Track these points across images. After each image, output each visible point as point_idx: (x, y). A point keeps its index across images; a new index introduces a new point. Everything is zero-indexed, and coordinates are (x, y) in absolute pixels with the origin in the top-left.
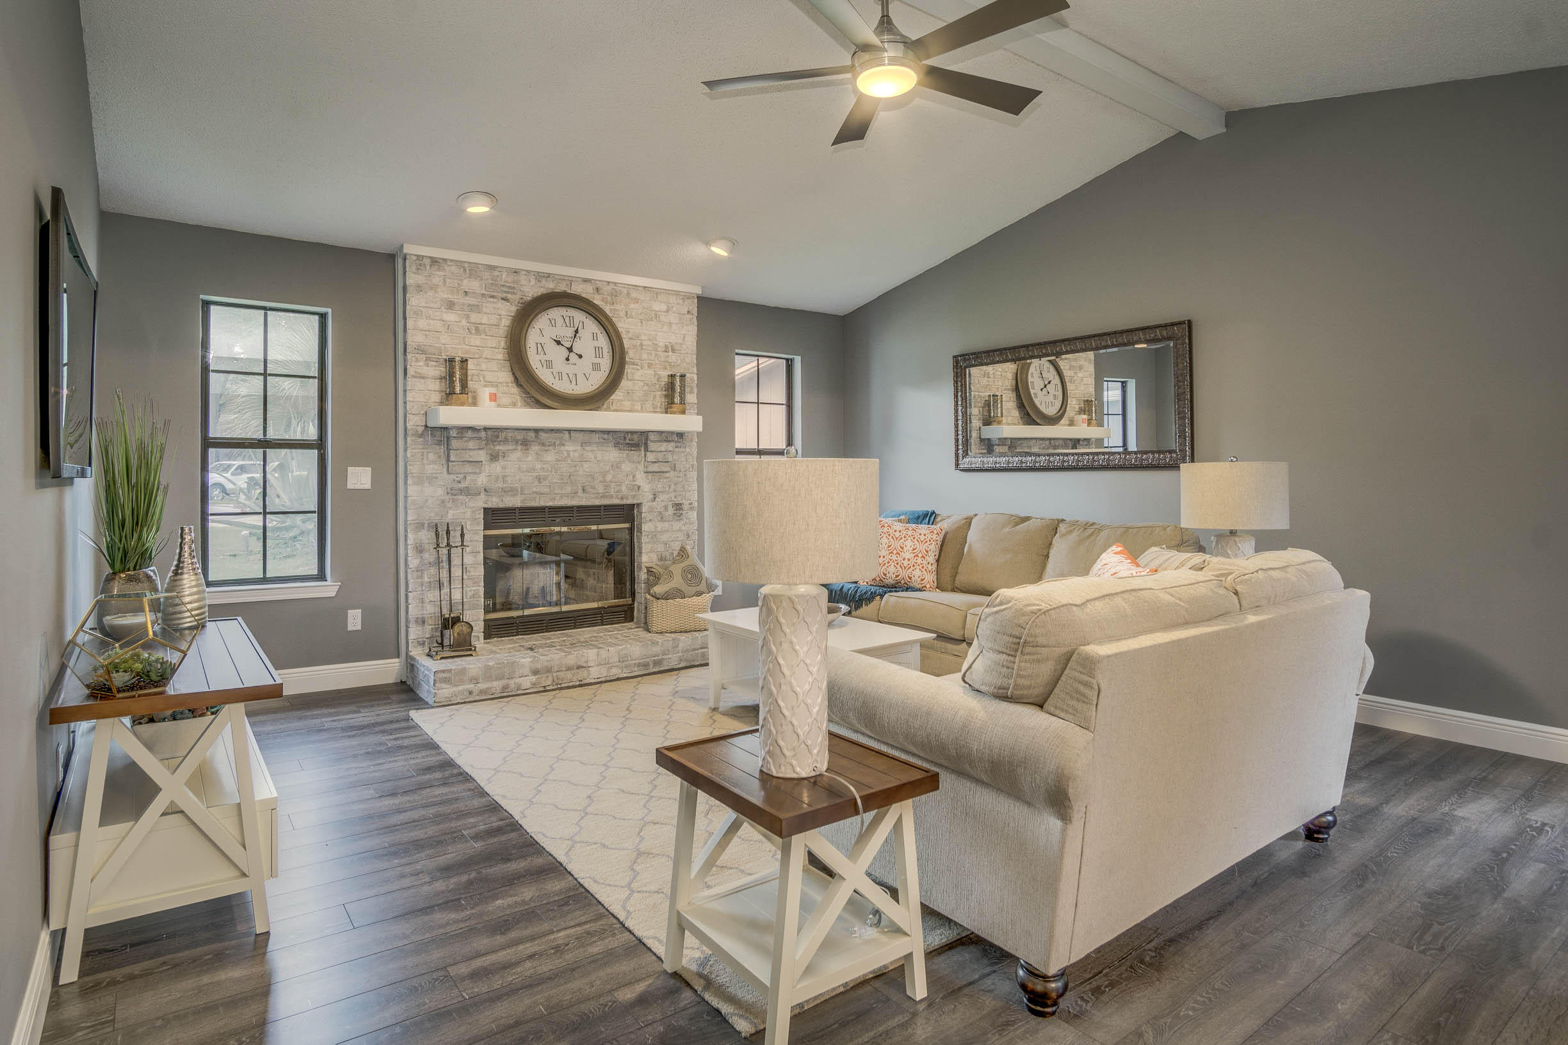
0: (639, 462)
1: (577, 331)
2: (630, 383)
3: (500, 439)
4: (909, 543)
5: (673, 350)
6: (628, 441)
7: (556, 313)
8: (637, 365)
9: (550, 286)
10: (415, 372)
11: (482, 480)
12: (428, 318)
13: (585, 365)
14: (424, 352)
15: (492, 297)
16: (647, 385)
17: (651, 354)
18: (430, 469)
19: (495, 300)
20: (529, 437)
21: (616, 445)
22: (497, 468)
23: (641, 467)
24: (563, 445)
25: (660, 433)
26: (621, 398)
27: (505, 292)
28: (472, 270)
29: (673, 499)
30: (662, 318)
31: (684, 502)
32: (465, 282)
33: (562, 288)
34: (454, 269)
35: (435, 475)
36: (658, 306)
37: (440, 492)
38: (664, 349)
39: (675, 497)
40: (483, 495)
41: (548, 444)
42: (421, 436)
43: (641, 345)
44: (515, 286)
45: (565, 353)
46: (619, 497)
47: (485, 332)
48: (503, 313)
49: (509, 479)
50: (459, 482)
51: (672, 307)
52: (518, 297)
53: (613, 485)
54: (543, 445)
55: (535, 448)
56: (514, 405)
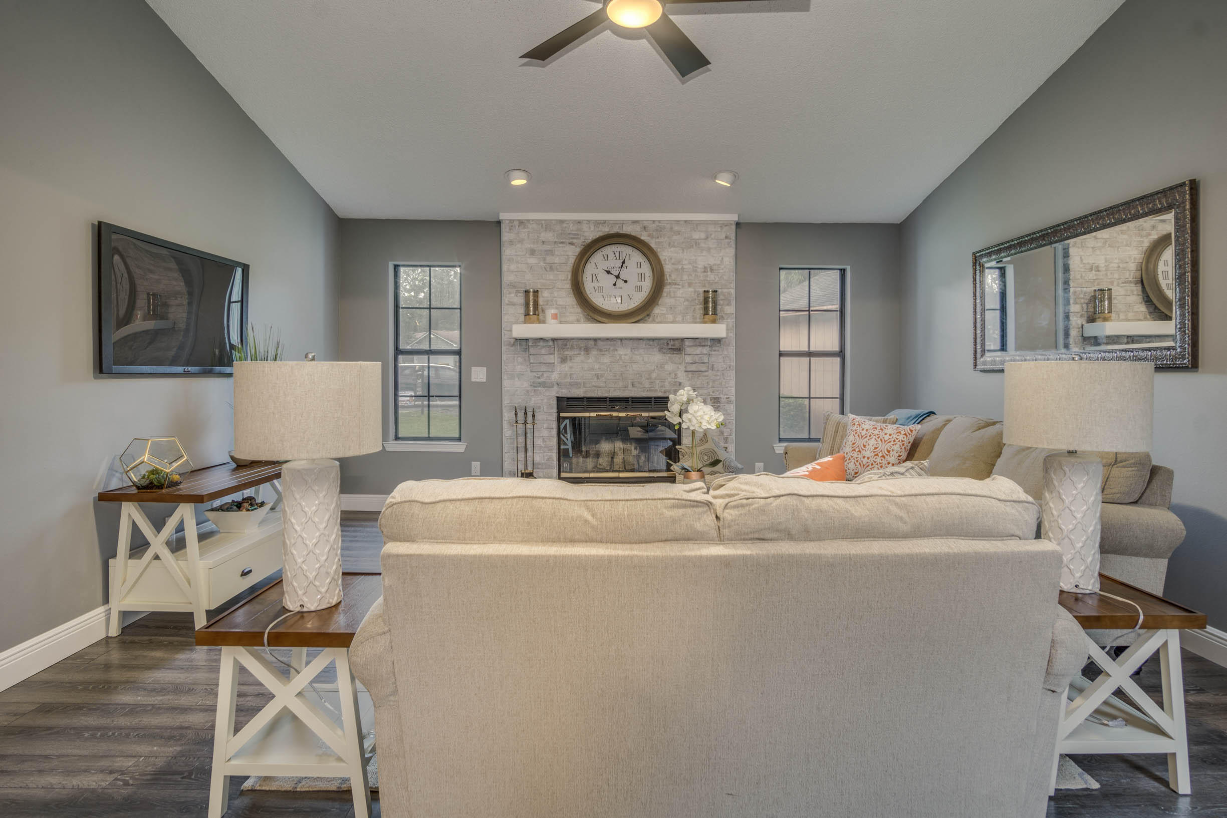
0: (680, 363)
1: (623, 263)
2: (672, 300)
3: (568, 347)
4: (872, 442)
5: (712, 270)
6: (670, 347)
7: (609, 250)
8: (678, 285)
9: (606, 230)
10: (509, 301)
11: (555, 376)
12: (518, 262)
13: (629, 288)
14: (514, 287)
15: (562, 243)
16: (688, 300)
17: (691, 275)
18: (519, 368)
19: (564, 245)
20: (589, 345)
21: (660, 350)
22: (566, 367)
23: (682, 368)
24: (616, 350)
25: (695, 339)
26: (664, 312)
27: (572, 238)
28: (547, 225)
29: (711, 393)
30: (702, 245)
31: (721, 396)
32: (543, 234)
33: (615, 230)
34: (535, 226)
35: (522, 373)
36: (696, 236)
37: (526, 384)
38: (703, 270)
39: (713, 392)
40: (556, 387)
41: (604, 350)
42: (513, 345)
43: (683, 269)
44: (579, 233)
45: (614, 279)
46: (663, 391)
47: (557, 269)
48: (570, 254)
49: (574, 376)
50: (539, 378)
51: (711, 235)
52: (582, 240)
53: (657, 382)
54: (601, 350)
55: (594, 352)
56: (578, 321)
